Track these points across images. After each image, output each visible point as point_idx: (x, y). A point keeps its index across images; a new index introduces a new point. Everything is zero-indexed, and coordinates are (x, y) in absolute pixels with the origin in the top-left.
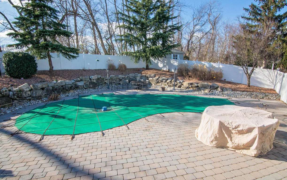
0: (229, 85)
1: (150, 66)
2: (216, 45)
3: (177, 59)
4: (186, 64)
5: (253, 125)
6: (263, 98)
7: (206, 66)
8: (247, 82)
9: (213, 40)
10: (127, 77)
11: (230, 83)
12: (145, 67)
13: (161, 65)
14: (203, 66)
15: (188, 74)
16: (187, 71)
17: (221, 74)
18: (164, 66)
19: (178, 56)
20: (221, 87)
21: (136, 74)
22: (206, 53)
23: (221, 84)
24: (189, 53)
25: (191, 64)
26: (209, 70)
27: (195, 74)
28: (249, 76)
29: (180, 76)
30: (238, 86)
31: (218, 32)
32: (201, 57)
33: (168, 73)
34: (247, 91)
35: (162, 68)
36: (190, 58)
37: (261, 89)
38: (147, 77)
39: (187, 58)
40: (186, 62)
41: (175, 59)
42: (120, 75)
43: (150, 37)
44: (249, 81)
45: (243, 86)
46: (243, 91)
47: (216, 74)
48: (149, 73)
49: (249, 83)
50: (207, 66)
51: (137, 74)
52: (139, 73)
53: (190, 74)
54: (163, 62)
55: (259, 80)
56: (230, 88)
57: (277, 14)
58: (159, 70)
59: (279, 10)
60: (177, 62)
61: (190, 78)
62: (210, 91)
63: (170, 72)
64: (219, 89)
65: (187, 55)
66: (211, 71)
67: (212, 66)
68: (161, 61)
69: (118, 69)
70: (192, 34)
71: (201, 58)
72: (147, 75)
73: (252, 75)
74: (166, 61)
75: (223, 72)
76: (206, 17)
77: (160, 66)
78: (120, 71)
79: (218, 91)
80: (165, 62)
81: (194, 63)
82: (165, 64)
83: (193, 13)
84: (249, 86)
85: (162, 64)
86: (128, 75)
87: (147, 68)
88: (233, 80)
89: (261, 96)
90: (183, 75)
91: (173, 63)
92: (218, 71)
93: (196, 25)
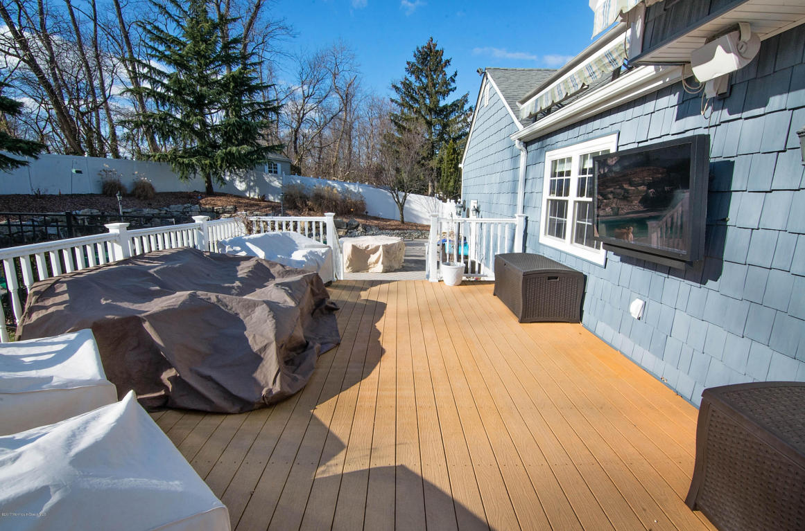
0: (376, 222)
1: (217, 187)
2: (355, 142)
3: (276, 172)
4: (299, 185)
5: (379, 244)
6: (418, 238)
7: (338, 191)
8: (398, 217)
9: (348, 132)
10: (166, 213)
11: (376, 218)
12: (204, 190)
13: (240, 186)
14: (332, 190)
15: (306, 205)
16: (304, 199)
17: (363, 203)
18: (249, 188)
19: (279, 166)
20: (363, 225)
21: (186, 205)
22: (335, 160)
23: (363, 221)
24: (299, 159)
25: (309, 186)
26: (343, 197)
27: (320, 205)
28: (402, 206)
29: (291, 209)
30: (388, 223)
31: (356, 113)
32: (326, 169)
33: (263, 204)
34: (399, 229)
35: (246, 191)
36: (303, 170)
37: (416, 225)
38: (217, 213)
39: (296, 170)
40: (297, 180)
41: (273, 174)
42: (145, 207)
43: (214, 121)
44: (402, 215)
45: (396, 223)
46: (394, 230)
47: (355, 205)
48: (219, 203)
49: (403, 218)
50: (339, 189)
51: (189, 205)
52: (194, 204)
53: (309, 203)
54: (244, 179)
55: (415, 213)
56: (376, 226)
57: (442, 104)
58: (240, 195)
59: (444, 99)
60: (280, 179)
61: (312, 212)
62: (348, 231)
63: (266, 201)
64: (360, 228)
65: (295, 162)
66: (345, 198)
67: (347, 190)
68: (241, 177)
69: (135, 195)
70: (301, 115)
71: (325, 171)
72: (215, 208)
73: (406, 205)
74: (254, 177)
75: (367, 201)
76: (328, 82)
77: (239, 188)
78: (142, 198)
79: (359, 232)
80: (252, 178)
81: (313, 183)
82: (252, 184)
83: (300, 69)
84: (403, 222)
85: (244, 183)
86: (166, 208)
87: (210, 192)
88: (382, 215)
89: (416, 234)
90: (298, 206)
91: (270, 181)
92: (358, 198)
93: (308, 96)
